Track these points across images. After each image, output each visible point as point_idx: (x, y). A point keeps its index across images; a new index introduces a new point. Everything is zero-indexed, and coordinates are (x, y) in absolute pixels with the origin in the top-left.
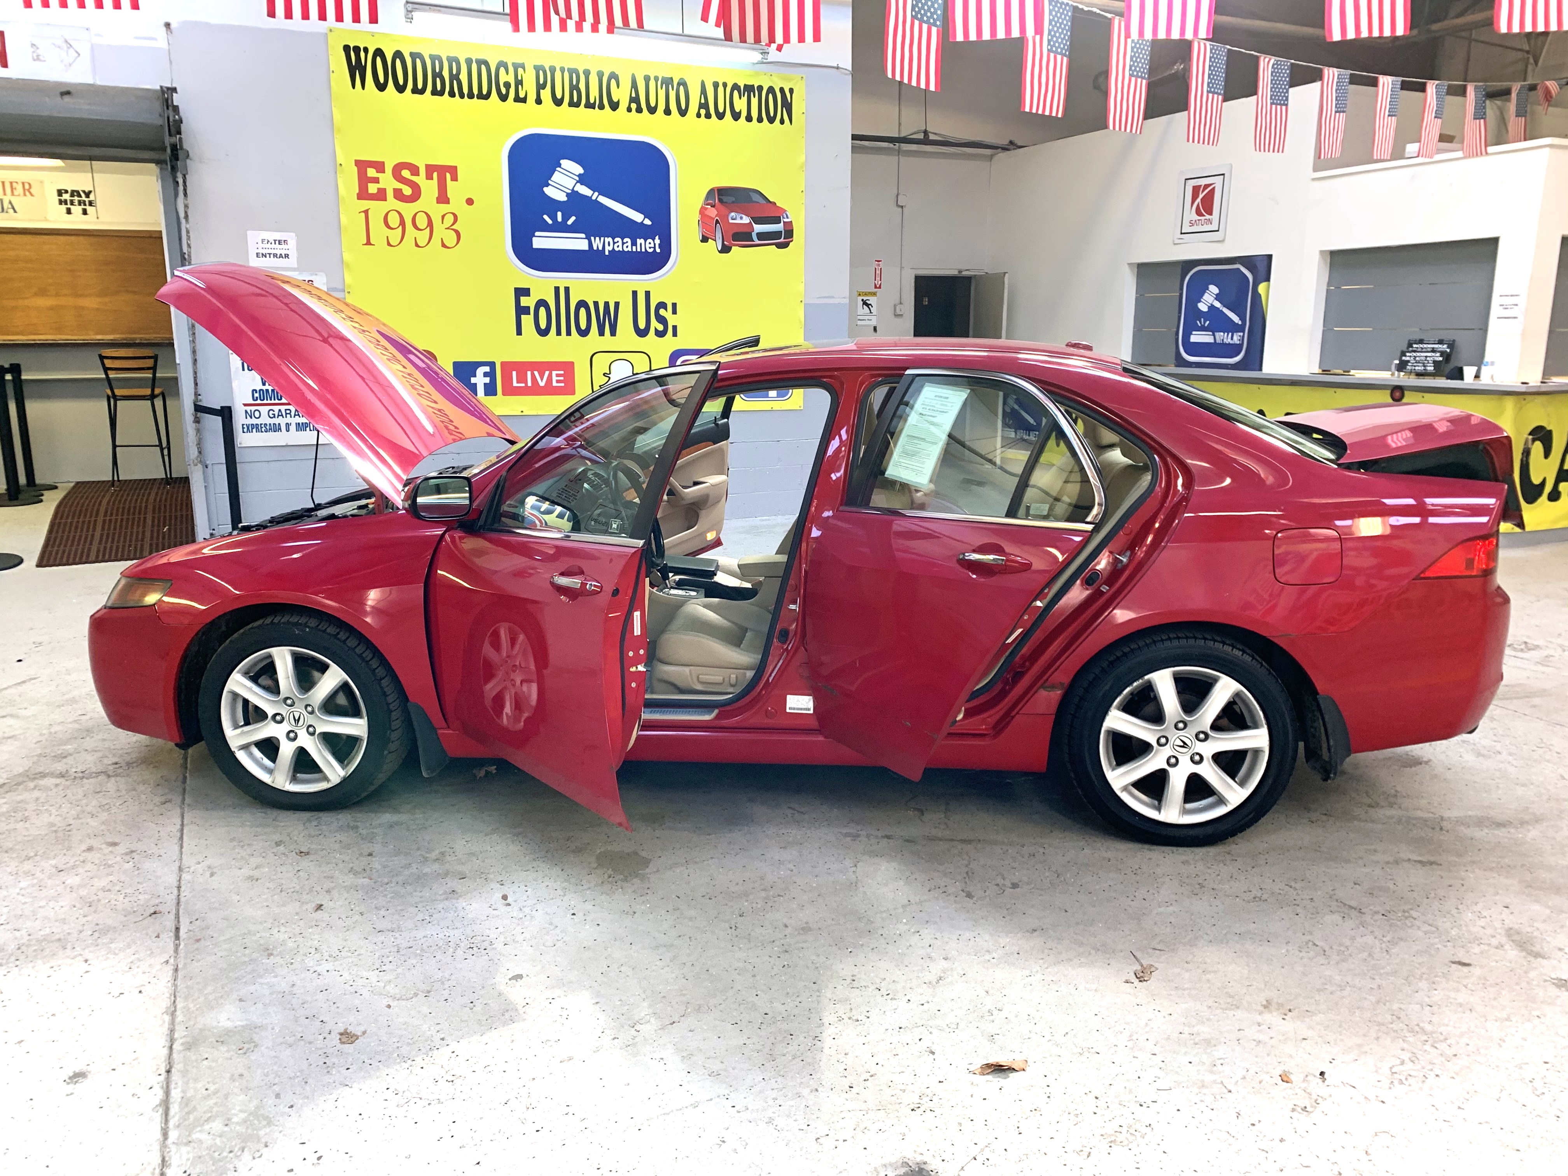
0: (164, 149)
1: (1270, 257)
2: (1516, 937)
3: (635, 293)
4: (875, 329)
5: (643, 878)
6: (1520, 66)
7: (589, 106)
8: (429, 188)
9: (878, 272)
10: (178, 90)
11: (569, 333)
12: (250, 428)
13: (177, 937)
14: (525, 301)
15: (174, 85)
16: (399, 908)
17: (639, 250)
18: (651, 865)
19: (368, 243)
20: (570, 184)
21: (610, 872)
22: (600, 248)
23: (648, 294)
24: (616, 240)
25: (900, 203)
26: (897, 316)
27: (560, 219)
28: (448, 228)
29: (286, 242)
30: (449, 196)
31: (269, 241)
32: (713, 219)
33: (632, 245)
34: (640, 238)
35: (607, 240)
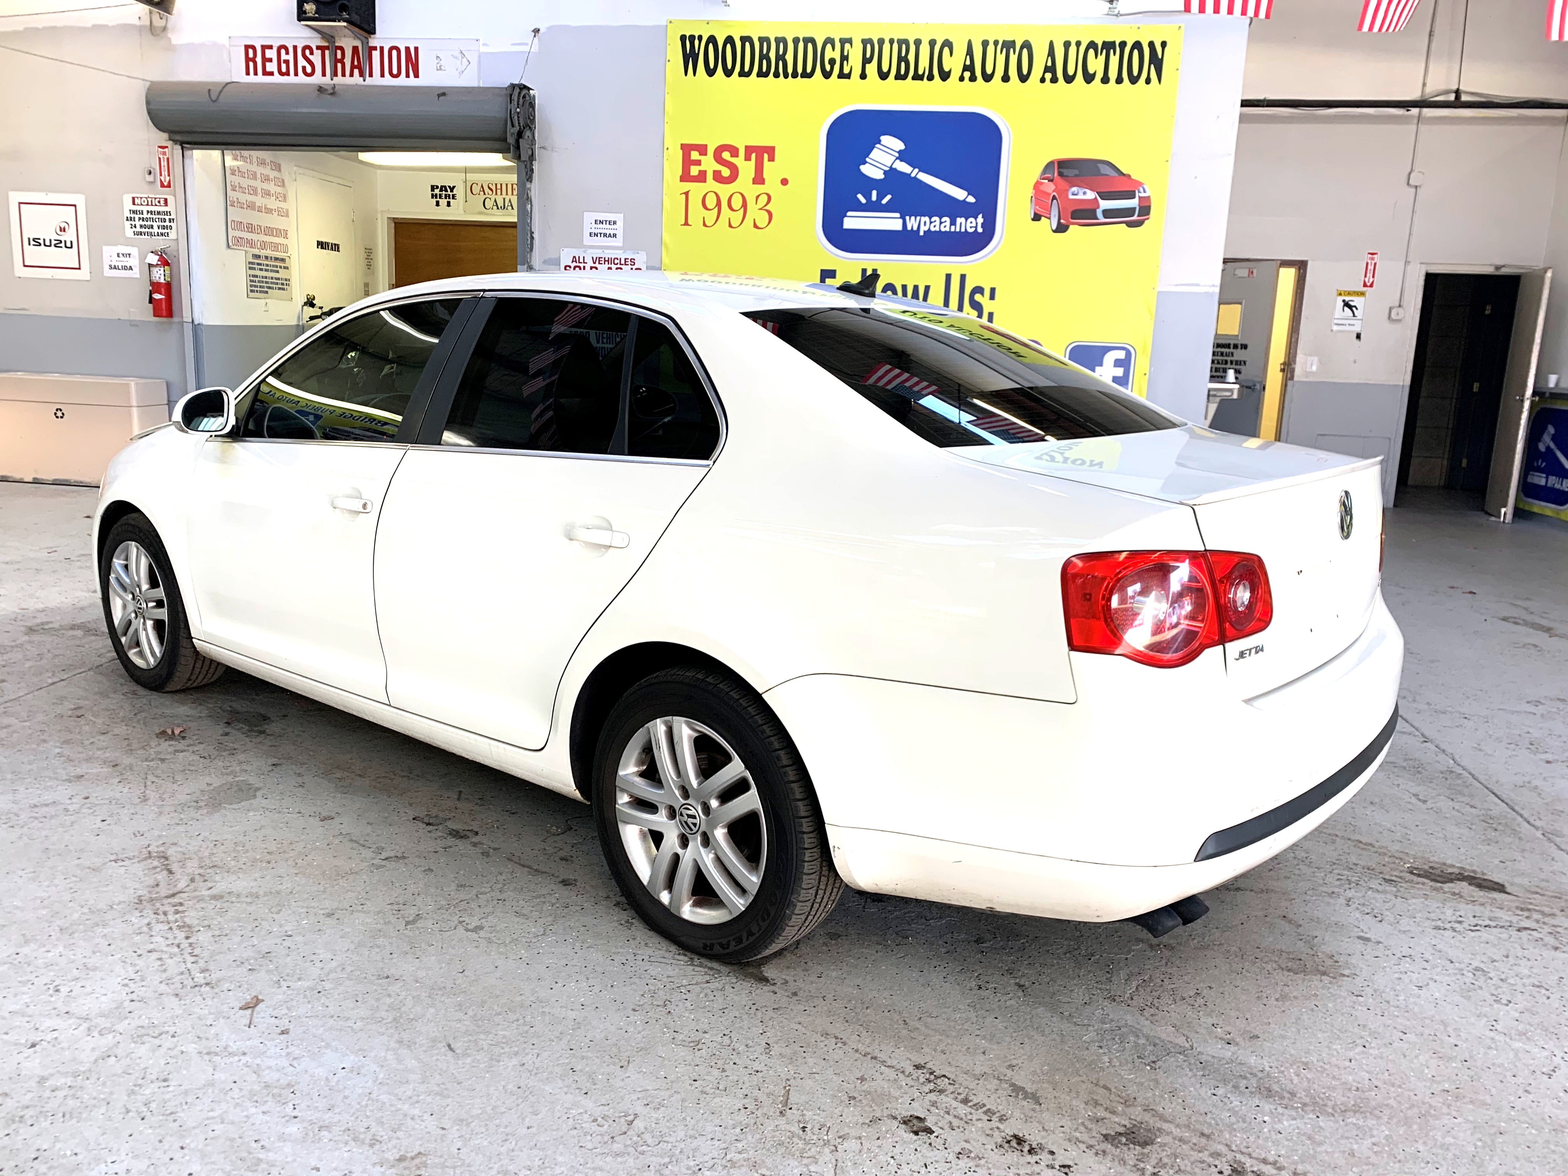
3: (948, 277)
4: (1358, 336)
7: (917, 77)
8: (747, 169)
9: (1370, 267)
10: (535, 88)
17: (958, 230)
20: (888, 160)
22: (915, 228)
23: (963, 277)
24: (933, 219)
25: (1413, 182)
26: (1393, 321)
27: (874, 198)
28: (761, 209)
29: (615, 223)
30: (765, 176)
31: (602, 223)
32: (1049, 194)
33: (951, 225)
34: (961, 217)
35: (924, 219)
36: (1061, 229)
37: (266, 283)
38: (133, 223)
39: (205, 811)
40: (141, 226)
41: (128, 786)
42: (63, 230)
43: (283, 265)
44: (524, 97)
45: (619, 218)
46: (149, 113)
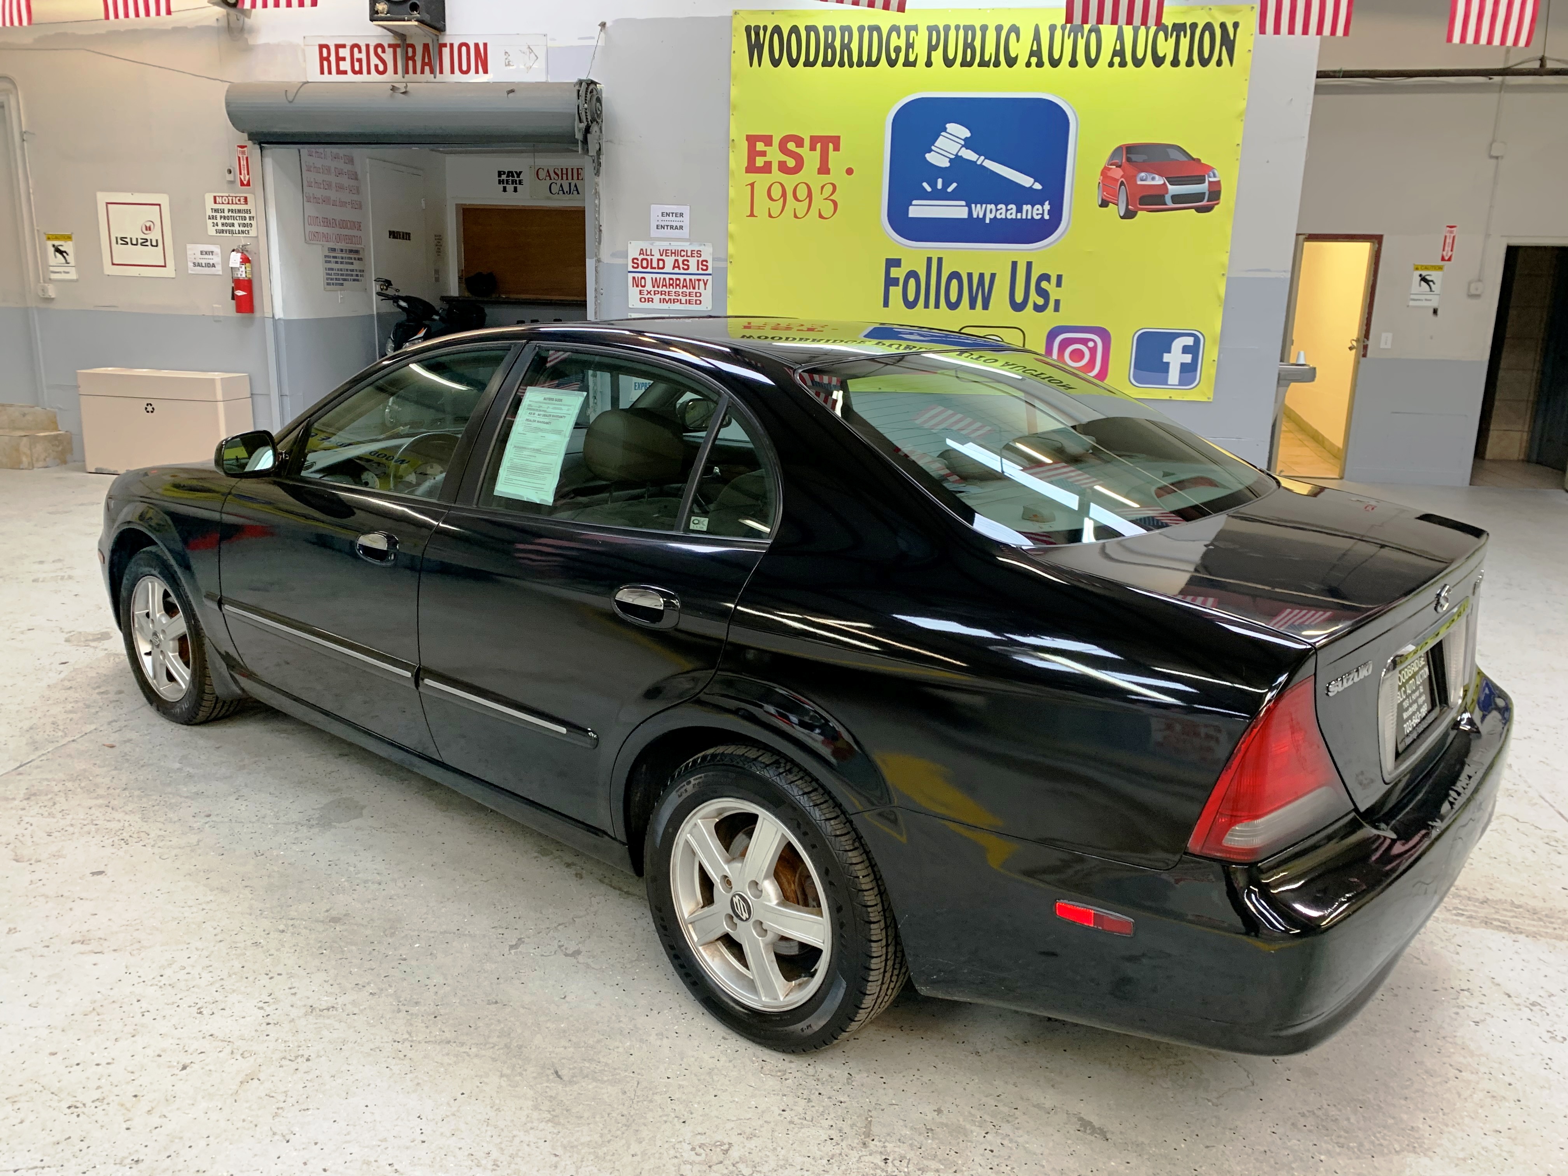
3: (1014, 264)
4: (1435, 312)
7: (983, 64)
8: (812, 159)
9: (1449, 241)
10: (599, 82)
11: (937, 306)
14: (894, 272)
17: (1024, 217)
19: (752, 215)
20: (954, 148)
22: (981, 216)
23: (1029, 265)
24: (999, 206)
25: (1494, 153)
27: (940, 186)
28: (826, 199)
29: (682, 215)
30: (830, 166)
31: (668, 214)
32: (1117, 180)
33: (1017, 212)
34: (1027, 204)
35: (989, 207)
36: (1129, 215)
37: (342, 275)
38: (215, 221)
39: (317, 830)
40: (223, 224)
41: (245, 803)
42: (149, 229)
43: (357, 256)
44: (591, 92)
45: (686, 210)
46: (229, 114)
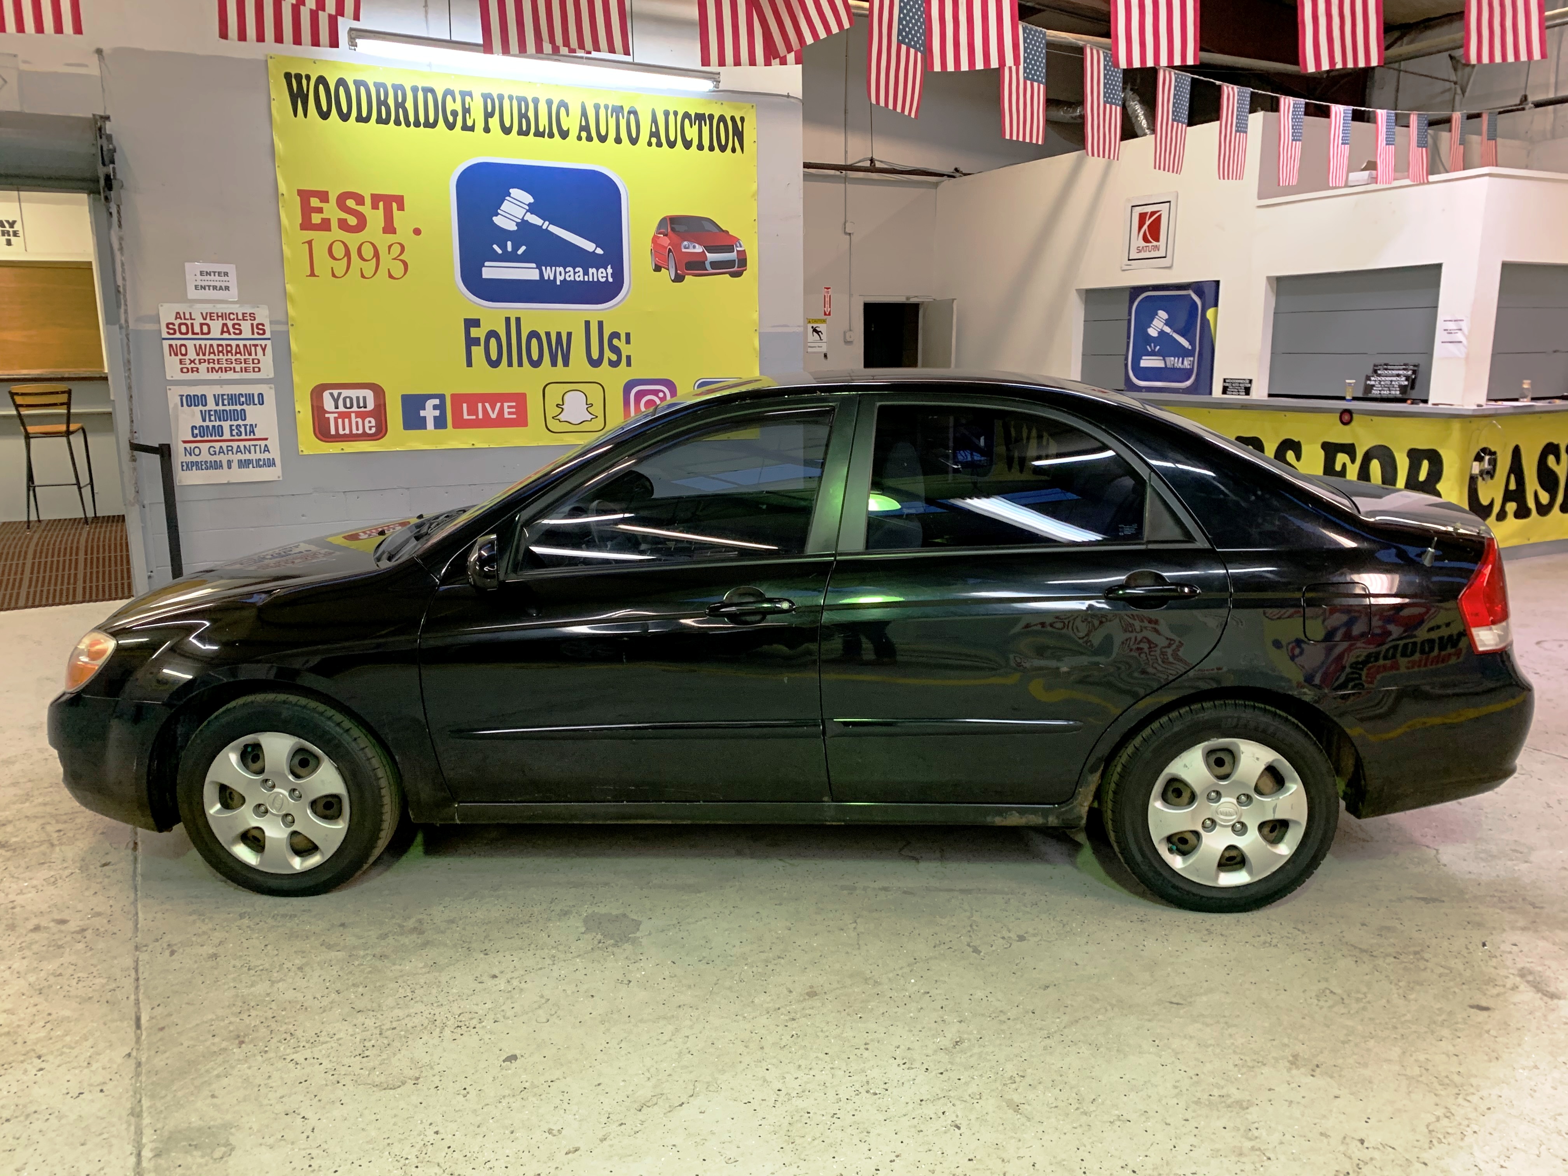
0: (97, 181)
1: (1217, 283)
2: (1530, 978)
3: (587, 323)
4: (825, 356)
5: (634, 942)
6: (1447, 96)
7: (539, 134)
8: (375, 218)
9: (827, 299)
10: (111, 118)
11: (520, 364)
12: (189, 466)
13: (138, 1026)
14: (474, 332)
15: (108, 113)
16: (378, 984)
17: (591, 279)
18: (641, 928)
19: (312, 274)
20: (519, 213)
21: (599, 937)
22: (552, 278)
23: (600, 324)
24: (568, 269)
25: (848, 231)
26: (847, 343)
27: (509, 249)
28: (395, 259)
29: (226, 274)
30: (395, 225)
31: (208, 274)
32: (666, 248)
33: (584, 275)
34: (592, 268)
35: (558, 269)
36: (679, 279)
45: (231, 268)
